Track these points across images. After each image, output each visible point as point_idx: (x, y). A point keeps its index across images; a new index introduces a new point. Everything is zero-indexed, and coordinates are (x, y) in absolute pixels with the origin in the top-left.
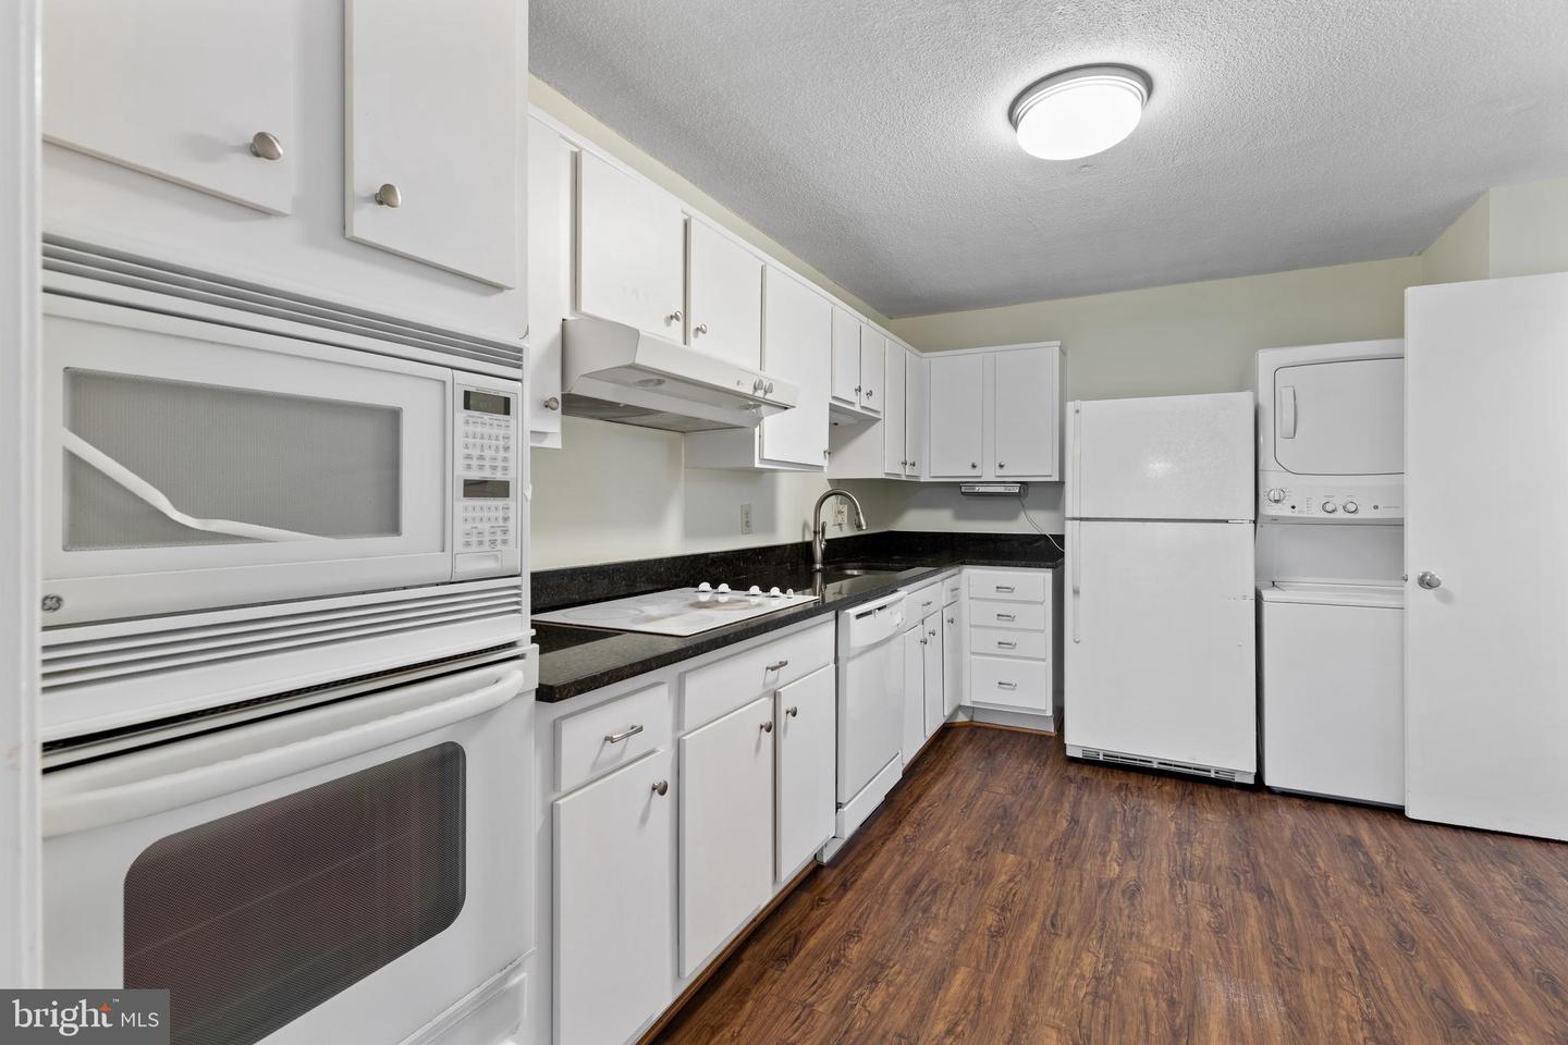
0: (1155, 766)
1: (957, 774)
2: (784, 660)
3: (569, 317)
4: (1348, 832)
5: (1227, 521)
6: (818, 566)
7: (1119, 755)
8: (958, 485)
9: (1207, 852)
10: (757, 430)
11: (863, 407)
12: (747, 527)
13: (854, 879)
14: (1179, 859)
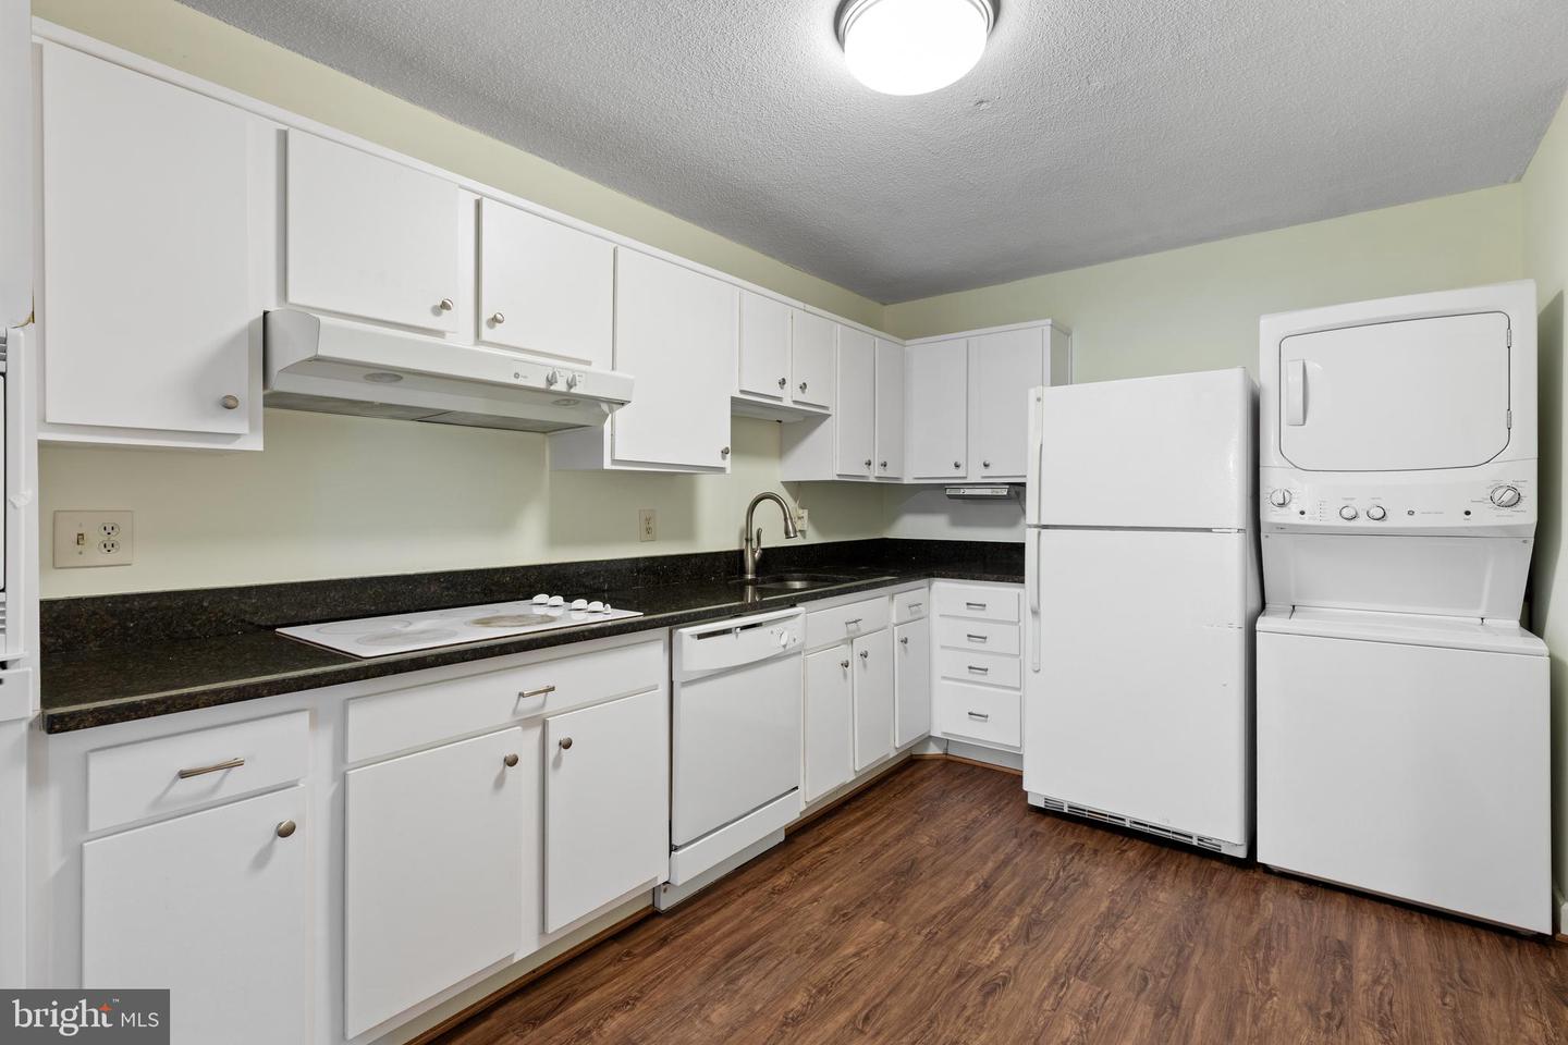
0: (1128, 825)
1: (889, 815)
2: (551, 685)
3: (272, 307)
4: (1342, 935)
5: (1209, 530)
6: (749, 577)
7: (1087, 809)
8: (943, 487)
9: (1126, 946)
10: (607, 426)
11: (795, 402)
12: (649, 533)
13: (682, 932)
14: (1084, 949)
